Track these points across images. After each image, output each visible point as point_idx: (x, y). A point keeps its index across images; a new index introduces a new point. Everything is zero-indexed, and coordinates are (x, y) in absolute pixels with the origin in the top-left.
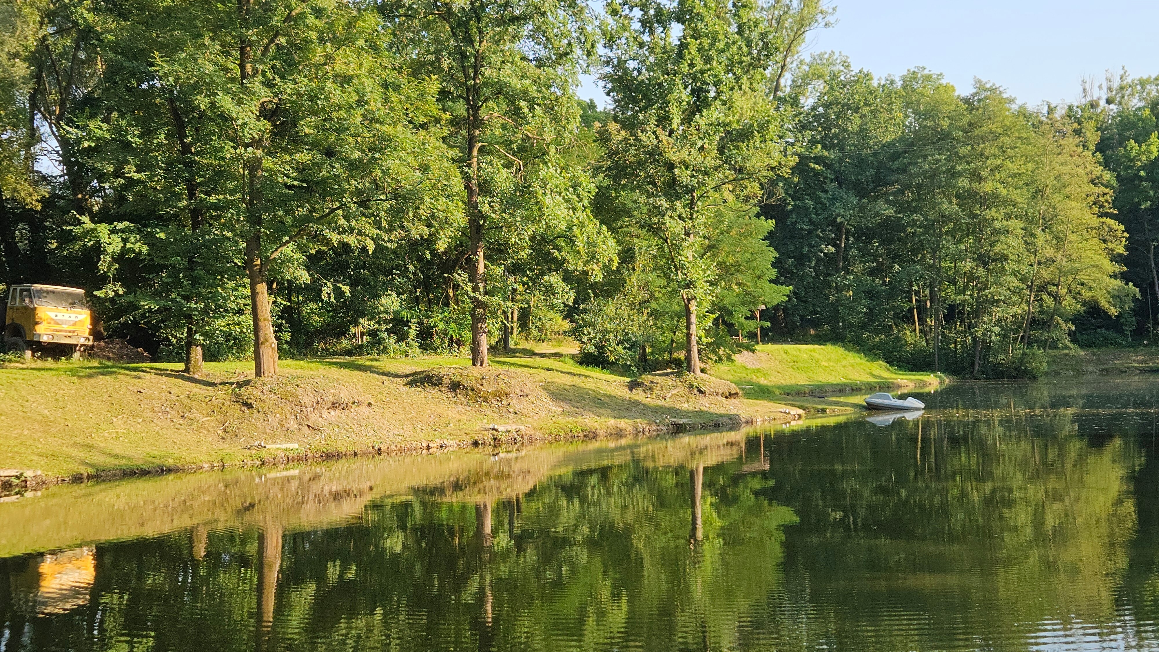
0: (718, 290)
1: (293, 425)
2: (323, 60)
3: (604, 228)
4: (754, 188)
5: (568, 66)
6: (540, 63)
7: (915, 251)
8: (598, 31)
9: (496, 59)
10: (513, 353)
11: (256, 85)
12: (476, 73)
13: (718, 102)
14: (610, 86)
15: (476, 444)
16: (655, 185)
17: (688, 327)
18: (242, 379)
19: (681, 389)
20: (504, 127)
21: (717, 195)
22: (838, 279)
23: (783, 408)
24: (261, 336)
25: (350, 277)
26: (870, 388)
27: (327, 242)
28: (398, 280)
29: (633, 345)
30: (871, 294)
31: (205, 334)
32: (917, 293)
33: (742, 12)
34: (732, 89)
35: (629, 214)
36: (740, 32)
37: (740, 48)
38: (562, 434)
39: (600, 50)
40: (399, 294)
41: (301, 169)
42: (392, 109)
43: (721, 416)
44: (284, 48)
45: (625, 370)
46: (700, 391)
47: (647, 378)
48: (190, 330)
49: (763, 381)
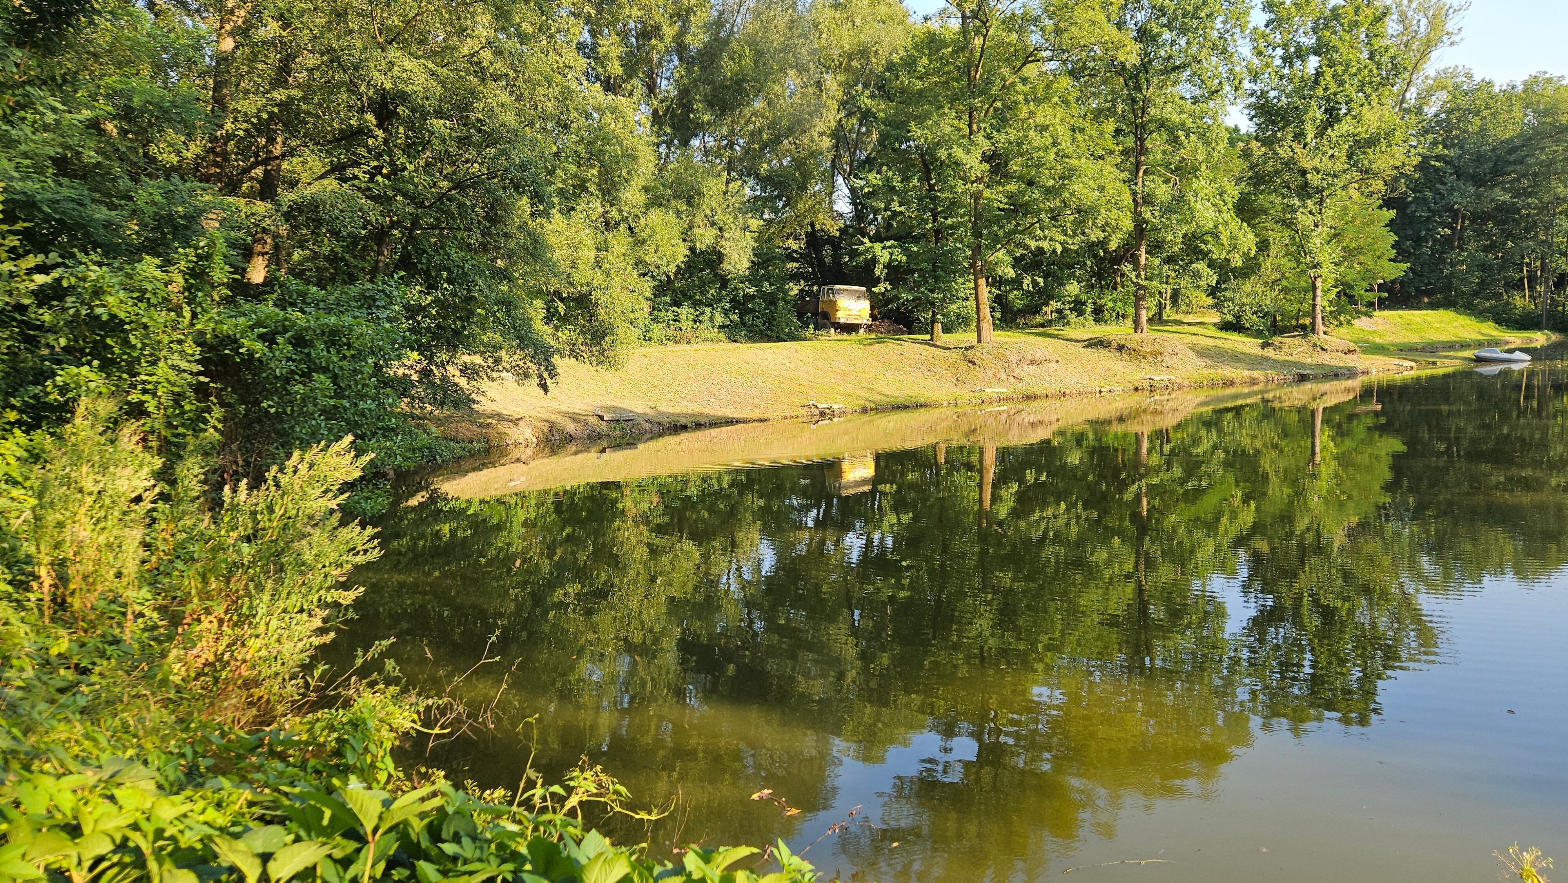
0: (1342, 269)
1: (1004, 376)
2: (1027, 115)
3: (1245, 224)
4: (1378, 185)
5: (1219, 100)
6: (1195, 100)
7: (1527, 230)
8: (1245, 70)
9: (1159, 101)
10: (1166, 323)
11: (980, 139)
12: (1143, 113)
13: (1348, 117)
14: (1253, 113)
15: (1136, 389)
16: (1289, 188)
17: (1314, 299)
18: (968, 345)
19: (1306, 347)
20: (1164, 152)
21: (1344, 193)
22: (1453, 255)
23: (1397, 361)
24: (981, 315)
25: (1043, 272)
26: (1480, 344)
27: (1027, 247)
28: (1078, 273)
29: (1266, 314)
30: (1484, 267)
31: (943, 315)
32: (1529, 265)
33: (1374, 41)
34: (1362, 105)
35: (1265, 212)
36: (1371, 58)
37: (1371, 71)
38: (1205, 382)
39: (1246, 85)
40: (1079, 282)
41: (1010, 196)
42: (1078, 147)
43: (1340, 368)
44: (999, 109)
45: (1258, 334)
46: (1322, 349)
47: (1277, 339)
48: (933, 312)
49: (1378, 340)
